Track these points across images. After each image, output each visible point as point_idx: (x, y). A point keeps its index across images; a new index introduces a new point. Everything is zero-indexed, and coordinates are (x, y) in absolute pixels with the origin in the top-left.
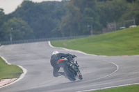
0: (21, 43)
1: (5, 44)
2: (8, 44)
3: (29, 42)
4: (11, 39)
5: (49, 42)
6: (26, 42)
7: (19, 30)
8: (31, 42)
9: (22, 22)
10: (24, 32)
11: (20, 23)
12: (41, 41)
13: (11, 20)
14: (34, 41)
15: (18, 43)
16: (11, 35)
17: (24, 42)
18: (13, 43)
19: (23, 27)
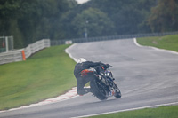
0: (99, 40)
1: (79, 42)
2: (82, 42)
3: (109, 39)
4: (86, 35)
5: (135, 40)
6: (105, 40)
7: (96, 24)
8: (112, 39)
9: (101, 13)
10: (102, 27)
11: (98, 15)
12: (125, 38)
13: (86, 12)
14: (115, 39)
15: (95, 40)
16: (86, 30)
17: (102, 40)
18: (89, 41)
19: (101, 20)
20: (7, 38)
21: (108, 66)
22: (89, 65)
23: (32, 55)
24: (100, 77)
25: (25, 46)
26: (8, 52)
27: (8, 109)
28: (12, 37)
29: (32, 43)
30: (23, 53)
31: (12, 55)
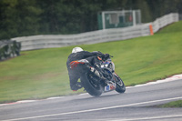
20: (134, 12)
21: (108, 57)
22: (84, 55)
23: (160, 29)
24: (93, 69)
25: (153, 20)
26: (135, 26)
27: (133, 85)
28: (139, 11)
29: (160, 16)
30: (150, 28)
31: (140, 30)
